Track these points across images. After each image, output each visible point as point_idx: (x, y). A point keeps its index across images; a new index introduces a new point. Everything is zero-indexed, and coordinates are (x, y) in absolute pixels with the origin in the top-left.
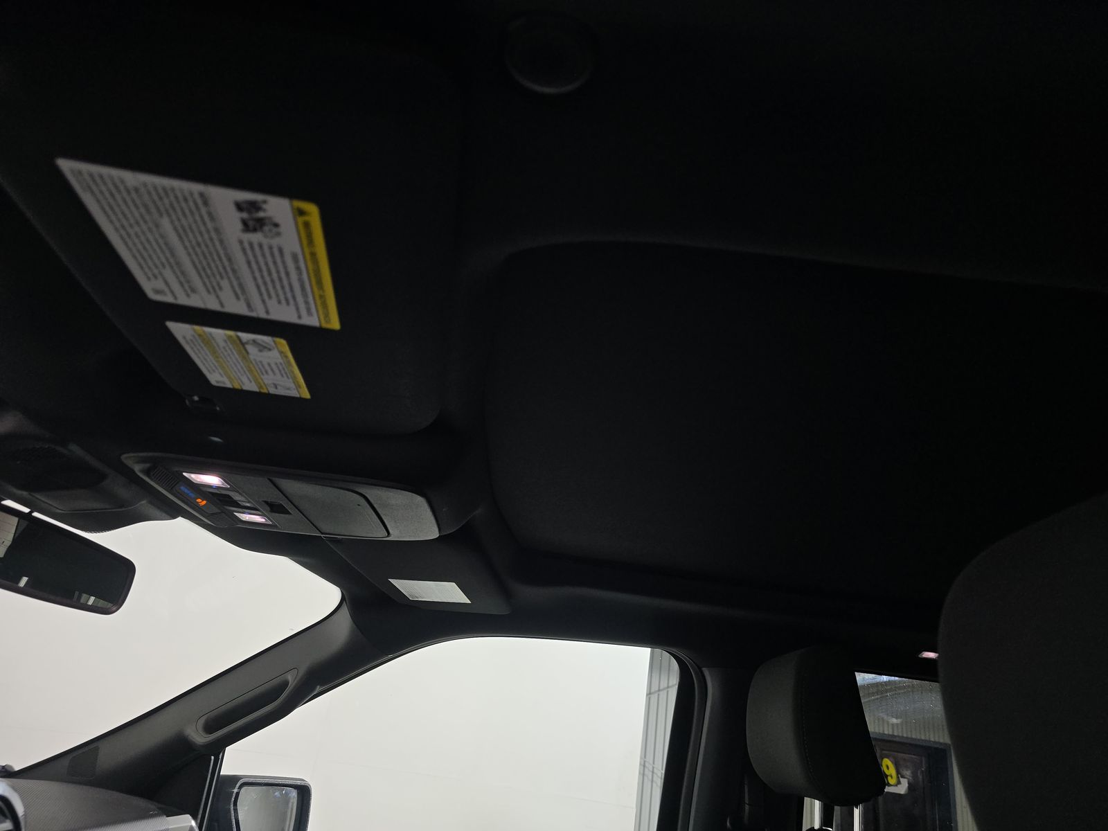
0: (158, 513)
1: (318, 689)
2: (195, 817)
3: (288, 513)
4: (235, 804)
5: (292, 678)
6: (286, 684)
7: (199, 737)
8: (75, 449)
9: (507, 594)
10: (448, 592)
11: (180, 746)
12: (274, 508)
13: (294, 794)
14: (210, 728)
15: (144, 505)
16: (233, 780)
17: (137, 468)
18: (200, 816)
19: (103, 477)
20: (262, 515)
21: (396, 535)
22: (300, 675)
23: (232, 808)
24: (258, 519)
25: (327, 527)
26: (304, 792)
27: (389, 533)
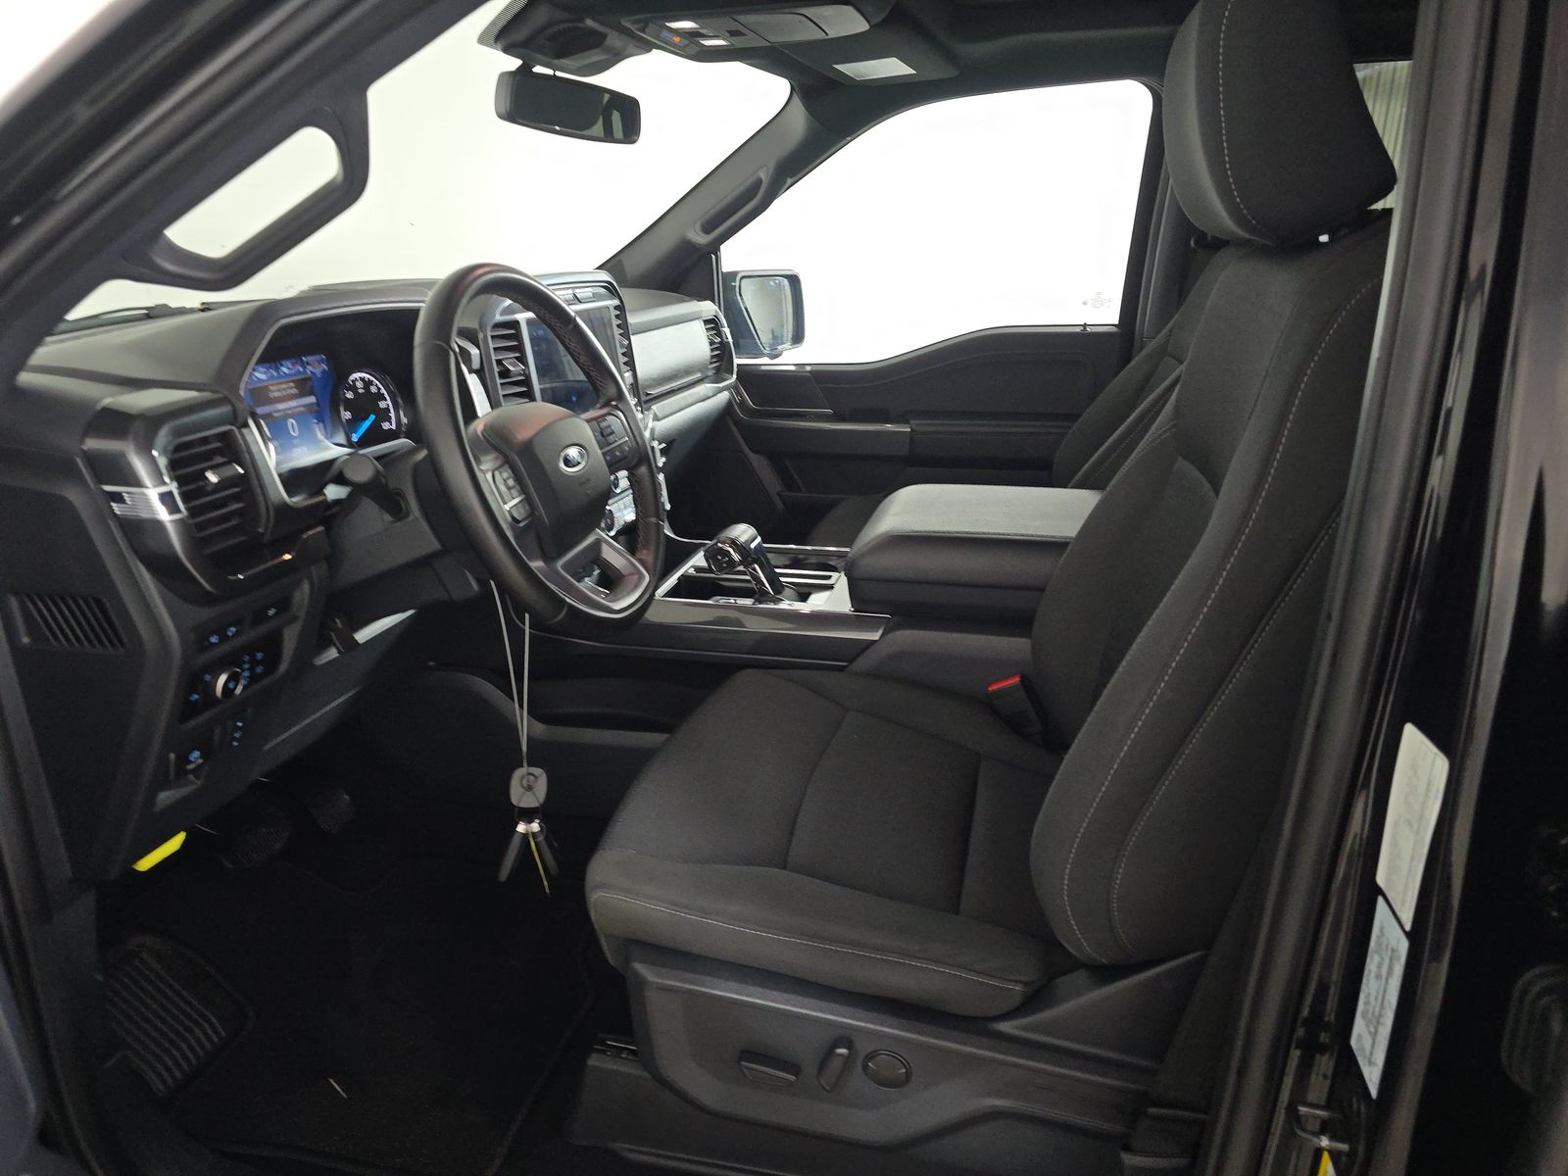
0: (639, 51)
1: (789, 181)
2: (713, 301)
3: (744, 35)
4: (741, 295)
5: (764, 176)
6: (759, 182)
7: (702, 239)
8: (590, 23)
9: (951, 57)
10: (892, 67)
11: (686, 248)
12: (733, 33)
13: (786, 282)
14: (708, 228)
15: (631, 48)
16: (733, 275)
17: (633, 28)
18: (717, 301)
19: (604, 36)
20: (724, 39)
21: (833, 34)
22: (771, 171)
23: (739, 298)
24: (721, 42)
25: (773, 39)
26: (794, 280)
27: (826, 33)
